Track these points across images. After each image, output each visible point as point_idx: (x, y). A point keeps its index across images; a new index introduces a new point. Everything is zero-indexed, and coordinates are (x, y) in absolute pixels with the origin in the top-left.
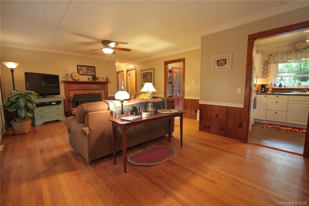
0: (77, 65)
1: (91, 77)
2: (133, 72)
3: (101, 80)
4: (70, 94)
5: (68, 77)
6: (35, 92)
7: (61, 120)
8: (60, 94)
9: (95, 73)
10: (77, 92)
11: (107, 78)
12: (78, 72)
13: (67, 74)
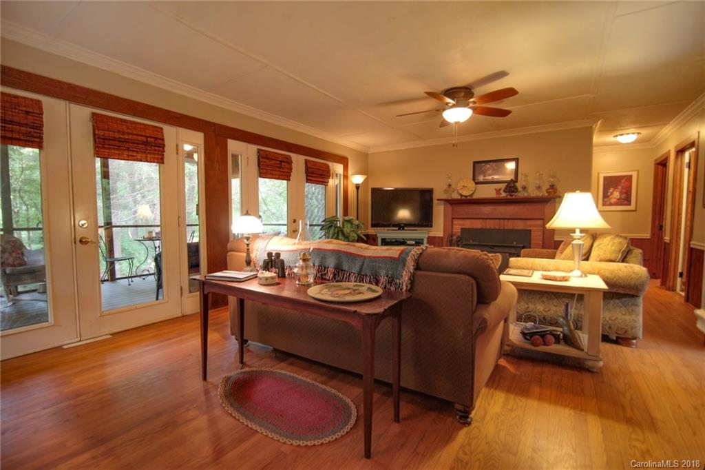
0: (474, 162)
3: (532, 192)
4: (454, 226)
8: (431, 227)
9: (517, 176)
10: (468, 224)
11: (551, 186)
12: (474, 177)
13: (448, 185)
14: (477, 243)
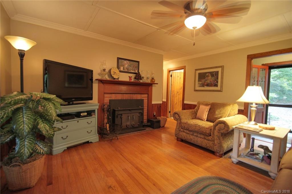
0: (118, 58)
1: (133, 76)
2: (176, 72)
3: (144, 80)
4: (105, 99)
5: (105, 74)
6: (57, 96)
7: (92, 142)
8: (92, 100)
9: (138, 71)
10: (114, 97)
11: (153, 78)
12: (118, 67)
13: (104, 70)
14: (122, 109)
